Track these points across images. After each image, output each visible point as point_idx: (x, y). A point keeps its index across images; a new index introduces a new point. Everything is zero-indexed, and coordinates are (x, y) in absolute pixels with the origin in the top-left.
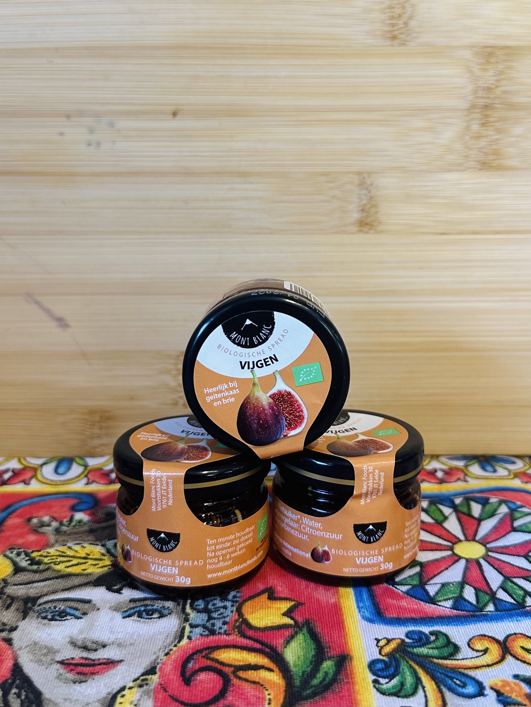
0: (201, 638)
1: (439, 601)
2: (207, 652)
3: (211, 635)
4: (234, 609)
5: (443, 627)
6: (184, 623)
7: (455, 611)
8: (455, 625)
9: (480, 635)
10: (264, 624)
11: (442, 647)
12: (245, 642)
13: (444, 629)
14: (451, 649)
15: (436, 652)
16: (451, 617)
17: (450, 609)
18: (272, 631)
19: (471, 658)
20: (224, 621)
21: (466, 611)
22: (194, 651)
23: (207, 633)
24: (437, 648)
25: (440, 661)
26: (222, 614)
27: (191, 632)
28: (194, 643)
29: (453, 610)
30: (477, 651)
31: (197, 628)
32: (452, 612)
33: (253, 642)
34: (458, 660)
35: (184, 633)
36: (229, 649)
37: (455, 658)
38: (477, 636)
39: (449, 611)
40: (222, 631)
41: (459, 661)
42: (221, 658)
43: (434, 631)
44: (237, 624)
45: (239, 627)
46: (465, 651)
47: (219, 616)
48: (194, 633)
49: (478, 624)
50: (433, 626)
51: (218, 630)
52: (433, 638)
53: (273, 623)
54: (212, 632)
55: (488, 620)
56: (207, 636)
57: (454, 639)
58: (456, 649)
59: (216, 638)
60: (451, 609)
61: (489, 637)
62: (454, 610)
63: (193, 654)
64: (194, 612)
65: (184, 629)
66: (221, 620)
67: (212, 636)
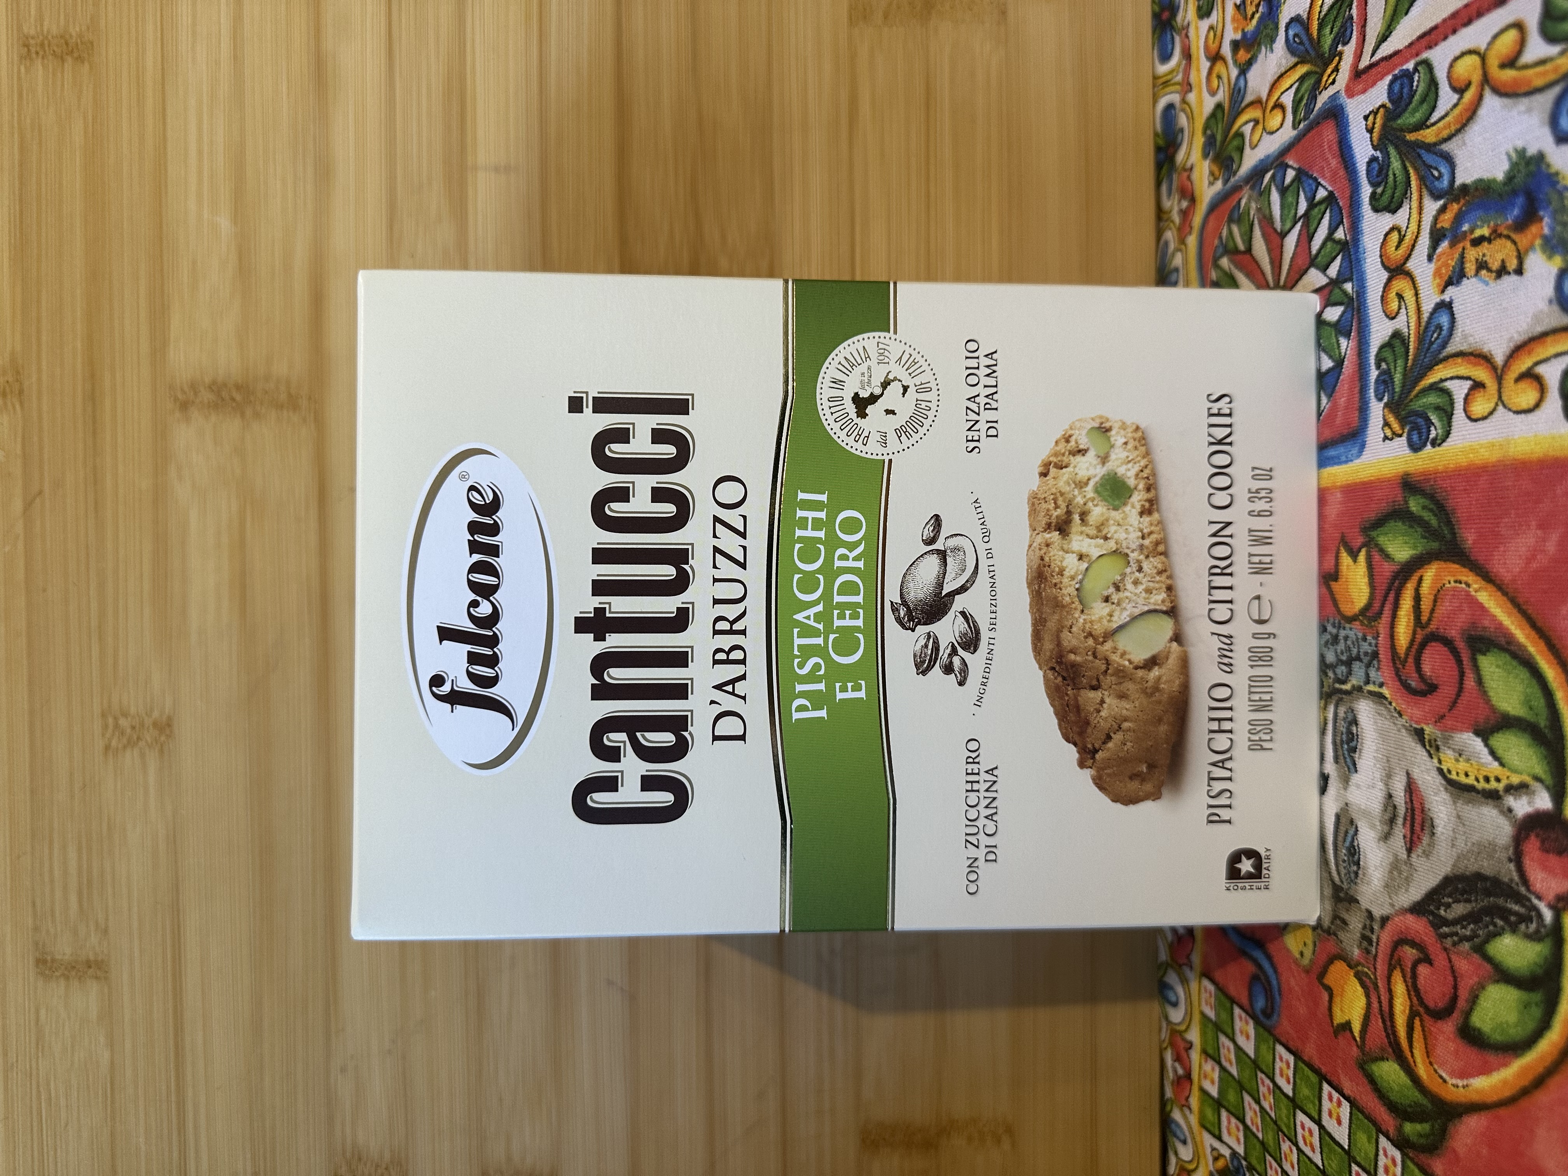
1: (1340, 355)
2: (1398, 662)
3: (1378, 657)
4: (1347, 626)
7: (1352, 334)
9: (1381, 303)
10: (1365, 587)
12: (1387, 612)
16: (1359, 339)
20: (1362, 638)
21: (1352, 321)
32: (1353, 338)
33: (1387, 603)
36: (1395, 634)
38: (1382, 306)
39: (1352, 341)
40: (1372, 641)
42: (1406, 643)
43: (1375, 364)
44: (1366, 622)
51: (1371, 648)
56: (1379, 662)
57: (1385, 337)
60: (1349, 340)
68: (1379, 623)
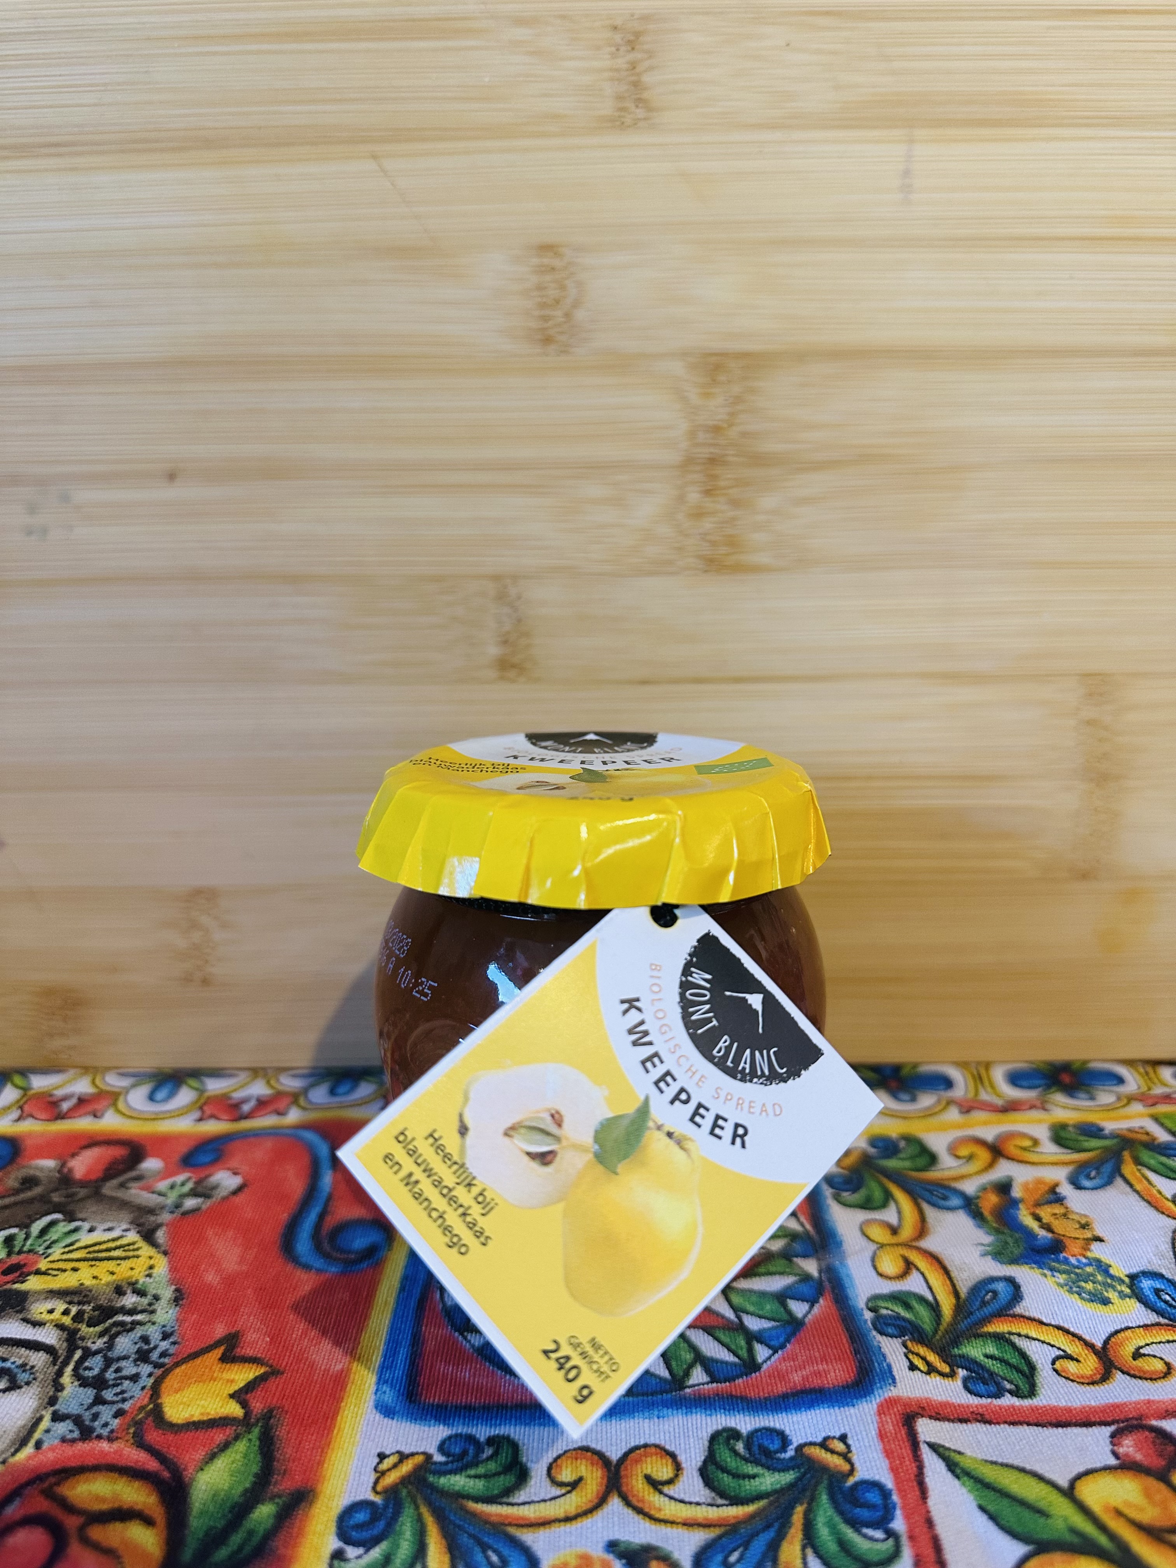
2: (54, 1480)
3: (80, 1439)
4: (150, 1382)
5: (518, 1427)
6: (45, 1407)
8: (540, 1425)
9: (579, 1448)
14: (510, 1480)
15: (479, 1486)
20: (119, 1409)
22: (32, 1476)
23: (76, 1434)
25: (479, 1507)
26: (123, 1393)
27: (49, 1428)
31: (62, 1423)
35: (35, 1431)
36: (96, 1476)
38: (574, 1450)
40: (106, 1432)
43: (496, 1436)
44: (141, 1416)
45: (139, 1424)
46: (539, 1486)
47: (114, 1398)
48: (52, 1431)
50: (499, 1424)
51: (99, 1428)
52: (489, 1451)
53: (203, 1414)
54: (87, 1434)
58: (524, 1475)
61: (594, 1452)
63: (26, 1485)
64: (76, 1383)
65: (39, 1421)
66: (115, 1406)
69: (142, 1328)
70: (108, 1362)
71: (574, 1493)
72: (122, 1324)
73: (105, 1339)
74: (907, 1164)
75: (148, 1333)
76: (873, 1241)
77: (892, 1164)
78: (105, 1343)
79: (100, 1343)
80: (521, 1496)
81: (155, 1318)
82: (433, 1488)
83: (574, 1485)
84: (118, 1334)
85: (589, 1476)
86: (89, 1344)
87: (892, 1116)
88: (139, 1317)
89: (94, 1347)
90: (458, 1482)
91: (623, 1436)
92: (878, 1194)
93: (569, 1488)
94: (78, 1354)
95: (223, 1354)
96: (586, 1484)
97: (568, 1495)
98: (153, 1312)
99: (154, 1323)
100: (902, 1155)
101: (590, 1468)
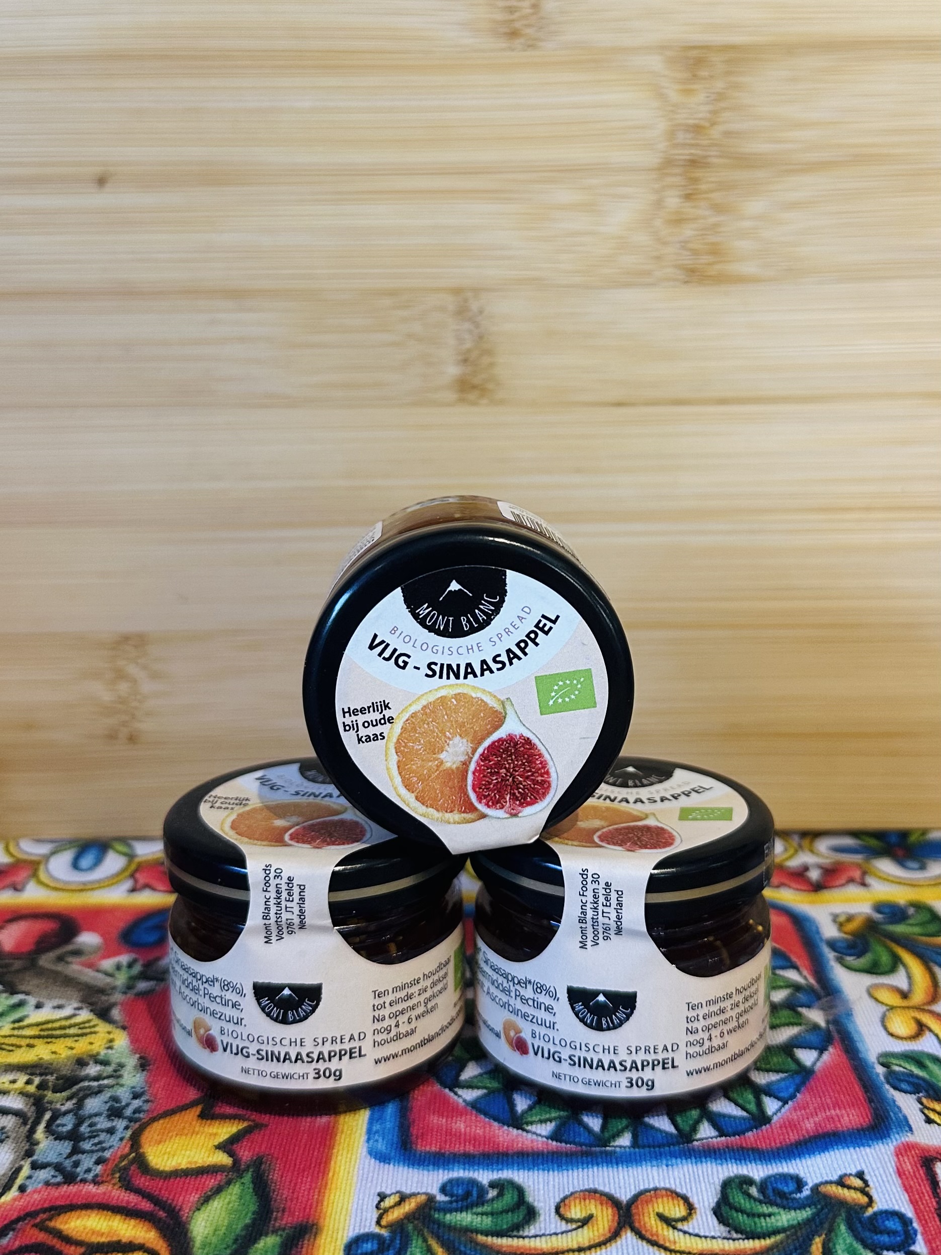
0: (44, 1189)
1: (527, 1123)
2: (44, 1216)
3: (65, 1183)
4: (129, 1133)
5: (521, 1172)
6: (23, 1159)
7: (554, 1143)
8: (544, 1170)
9: (586, 1190)
10: (174, 1163)
11: (502, 1212)
12: (126, 1198)
13: (519, 1176)
14: (518, 1217)
15: (487, 1222)
16: (543, 1154)
17: (545, 1139)
18: (183, 1179)
19: (551, 1235)
20: (100, 1157)
21: (575, 1143)
22: (22, 1213)
23: (59, 1179)
24: (492, 1214)
25: (490, 1240)
26: (100, 1143)
27: (29, 1177)
28: (28, 1199)
29: (550, 1141)
30: (569, 1221)
31: (43, 1171)
32: (547, 1144)
33: (140, 1198)
34: (523, 1238)
35: (16, 1178)
36: (89, 1212)
37: (521, 1233)
38: (581, 1191)
39: (543, 1142)
40: (90, 1176)
41: (527, 1240)
42: (69, 1228)
43: (500, 1179)
44: (123, 1164)
45: (125, 1169)
46: (547, 1221)
47: (94, 1148)
48: (34, 1179)
49: (591, 1170)
50: (502, 1170)
51: (81, 1174)
52: (492, 1193)
53: (190, 1163)
54: (70, 1178)
55: (612, 1163)
56: (58, 1185)
57: (534, 1196)
58: (531, 1214)
59: (72, 1189)
60: (547, 1138)
61: (603, 1194)
62: (552, 1140)
63: (19, 1220)
64: (51, 1138)
65: (18, 1170)
66: (95, 1154)
67: (66, 1186)
68: (114, 1185)
69: (111, 1090)
70: (80, 1121)
71: (585, 1227)
72: (89, 1087)
73: (74, 1101)
74: (917, 930)
75: (118, 1094)
76: (882, 1003)
77: (900, 929)
78: (74, 1104)
79: (69, 1105)
80: (532, 1230)
81: (122, 1081)
82: (440, 1224)
83: (585, 1222)
84: (86, 1097)
85: (599, 1214)
86: (58, 1106)
87: (900, 883)
88: (106, 1082)
89: (64, 1108)
90: (465, 1218)
91: (632, 1180)
92: (885, 959)
93: (580, 1224)
94: (47, 1116)
95: (202, 1112)
96: (597, 1220)
97: (580, 1230)
98: (120, 1076)
99: (122, 1086)
100: (911, 921)
101: (599, 1207)
